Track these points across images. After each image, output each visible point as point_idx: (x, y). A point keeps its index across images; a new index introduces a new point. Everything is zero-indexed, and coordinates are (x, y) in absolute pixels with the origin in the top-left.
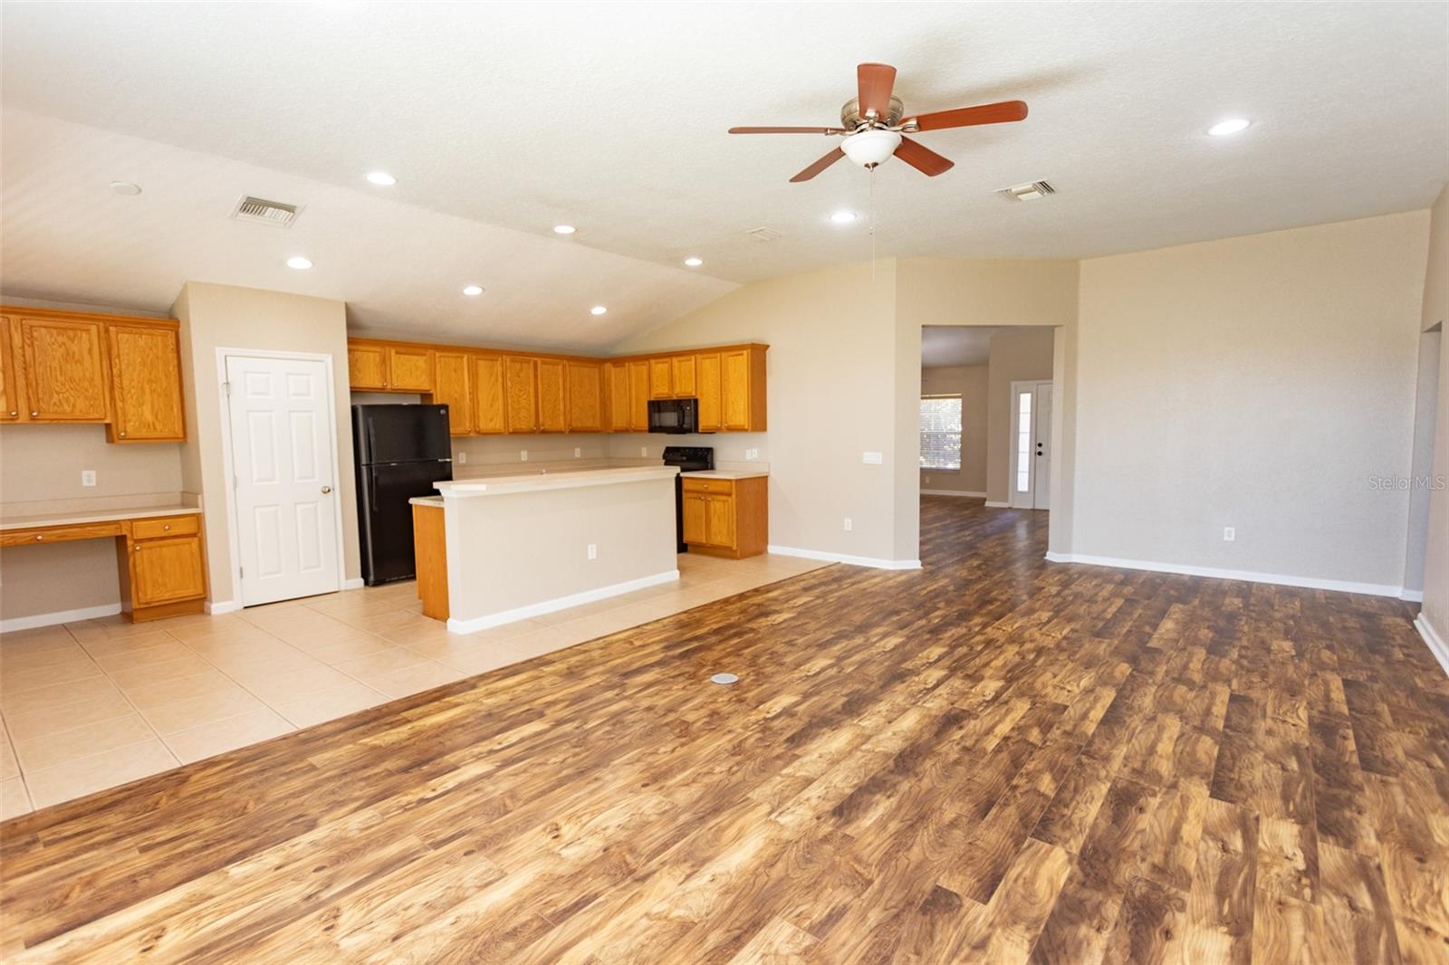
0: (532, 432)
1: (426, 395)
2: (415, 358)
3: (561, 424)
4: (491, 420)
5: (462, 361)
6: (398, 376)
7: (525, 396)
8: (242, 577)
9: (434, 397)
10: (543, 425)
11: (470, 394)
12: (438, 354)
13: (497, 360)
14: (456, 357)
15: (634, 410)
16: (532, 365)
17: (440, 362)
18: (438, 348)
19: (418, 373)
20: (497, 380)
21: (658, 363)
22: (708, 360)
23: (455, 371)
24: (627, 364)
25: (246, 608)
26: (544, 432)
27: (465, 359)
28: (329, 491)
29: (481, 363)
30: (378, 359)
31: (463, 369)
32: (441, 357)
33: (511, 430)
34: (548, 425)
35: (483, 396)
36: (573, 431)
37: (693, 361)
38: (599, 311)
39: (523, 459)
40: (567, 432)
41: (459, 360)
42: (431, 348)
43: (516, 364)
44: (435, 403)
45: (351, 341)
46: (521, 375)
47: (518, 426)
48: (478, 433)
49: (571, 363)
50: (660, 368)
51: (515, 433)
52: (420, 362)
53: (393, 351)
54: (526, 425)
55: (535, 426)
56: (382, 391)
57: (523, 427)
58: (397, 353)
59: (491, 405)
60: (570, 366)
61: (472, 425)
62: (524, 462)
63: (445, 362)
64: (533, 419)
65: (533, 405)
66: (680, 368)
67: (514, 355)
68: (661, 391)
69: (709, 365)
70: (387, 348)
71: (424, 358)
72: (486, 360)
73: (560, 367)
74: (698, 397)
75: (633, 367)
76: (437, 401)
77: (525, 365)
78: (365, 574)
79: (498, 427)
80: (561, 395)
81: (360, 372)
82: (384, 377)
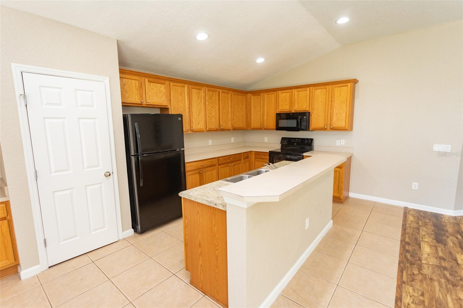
0: (217, 130)
1: (164, 109)
2: (159, 85)
3: (229, 126)
4: (199, 124)
5: (184, 89)
6: (150, 96)
7: (214, 111)
8: (46, 246)
9: (170, 109)
10: (222, 126)
11: (188, 108)
12: (172, 84)
13: (201, 90)
14: (181, 87)
15: (265, 118)
16: (217, 93)
17: (173, 88)
18: (171, 80)
19: (161, 95)
20: (201, 101)
21: (283, 93)
22: (319, 90)
23: (181, 95)
24: (262, 94)
25: (49, 267)
26: (222, 130)
27: (186, 88)
28: (110, 175)
29: (194, 90)
30: (137, 85)
31: (184, 93)
32: (173, 85)
33: (208, 130)
34: (224, 126)
35: (194, 109)
36: (235, 129)
37: (308, 91)
38: (260, 60)
39: (210, 144)
40: (232, 130)
41: (183, 88)
42: (168, 80)
43: (210, 92)
44: (170, 113)
45: (121, 72)
46: (212, 98)
47: (211, 127)
48: (192, 131)
49: (235, 93)
50: (284, 96)
51: (209, 131)
52: (161, 88)
53: (147, 80)
54: (214, 126)
55: (218, 126)
56: (140, 106)
57: (213, 127)
58: (149, 82)
59: (199, 115)
60: (234, 94)
61: (189, 127)
62: (210, 146)
63: (176, 89)
64: (218, 123)
65: (218, 115)
66: (298, 96)
67: (209, 87)
68: (285, 107)
69: (319, 93)
70: (143, 78)
71: (164, 85)
72: (196, 89)
73: (230, 95)
74: (310, 111)
75: (266, 95)
76: (172, 112)
77: (214, 93)
78: (134, 227)
79: (201, 128)
80: (230, 110)
81: (127, 93)
82: (141, 96)
